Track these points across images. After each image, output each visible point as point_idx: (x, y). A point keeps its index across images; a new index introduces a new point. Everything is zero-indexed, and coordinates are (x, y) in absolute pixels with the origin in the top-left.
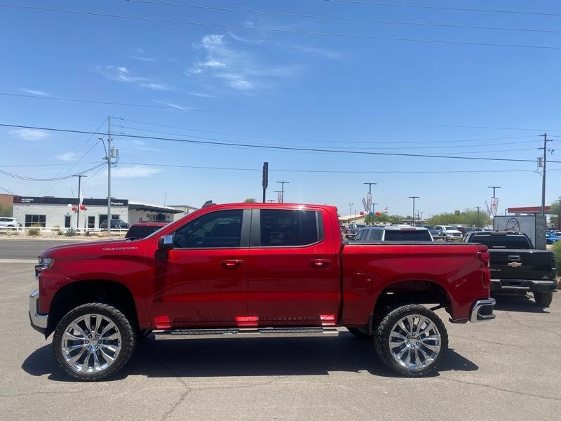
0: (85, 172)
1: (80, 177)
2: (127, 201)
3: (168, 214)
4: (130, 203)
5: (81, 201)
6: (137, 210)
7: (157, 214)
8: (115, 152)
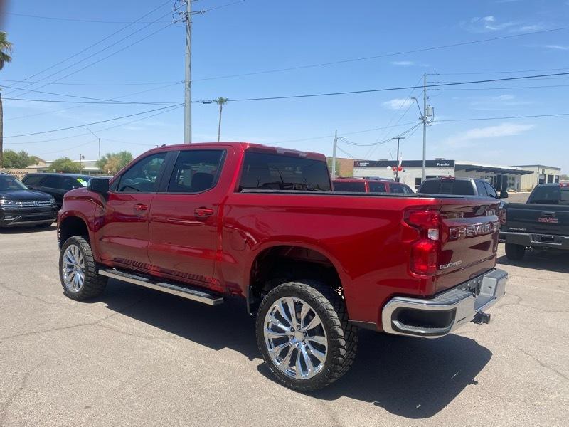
0: (403, 134)
1: (399, 139)
2: (453, 161)
3: (513, 175)
4: (456, 163)
5: (400, 163)
6: (467, 170)
7: (496, 175)
8: (430, 110)
